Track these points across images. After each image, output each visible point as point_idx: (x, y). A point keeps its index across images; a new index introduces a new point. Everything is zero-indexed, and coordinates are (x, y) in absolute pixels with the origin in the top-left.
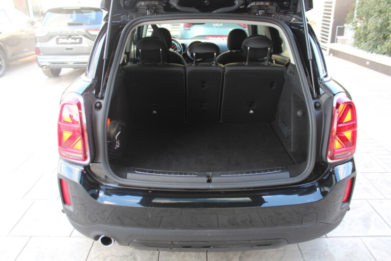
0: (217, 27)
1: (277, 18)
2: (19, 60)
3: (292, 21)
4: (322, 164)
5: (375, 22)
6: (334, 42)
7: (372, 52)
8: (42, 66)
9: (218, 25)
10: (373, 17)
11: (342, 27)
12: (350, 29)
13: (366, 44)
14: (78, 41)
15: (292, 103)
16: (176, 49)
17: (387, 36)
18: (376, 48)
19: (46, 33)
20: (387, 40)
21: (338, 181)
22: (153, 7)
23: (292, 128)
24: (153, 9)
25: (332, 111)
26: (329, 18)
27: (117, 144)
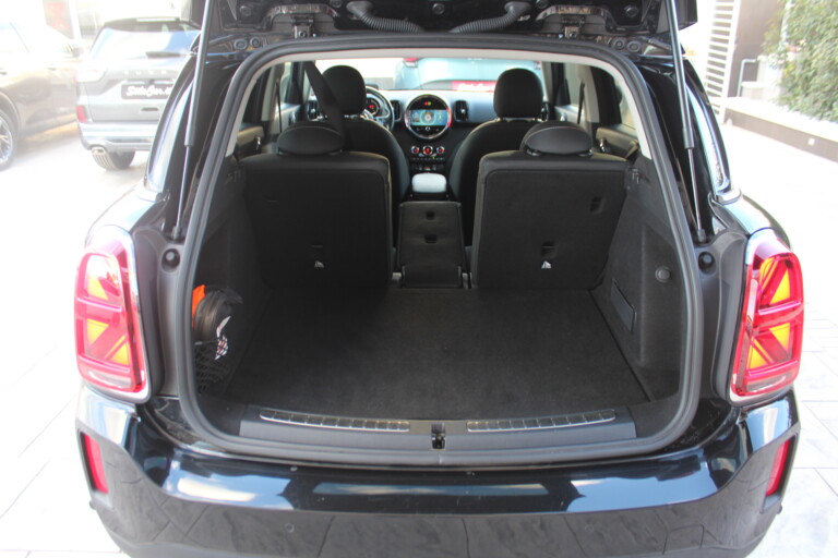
1: (610, 45)
3: (645, 54)
4: (716, 405)
6: (735, 95)
7: (821, 118)
8: (90, 147)
10: (824, 40)
11: (753, 61)
12: (771, 66)
13: (807, 99)
14: (169, 91)
15: (643, 249)
16: (379, 113)
18: (831, 108)
19: (100, 75)
21: (755, 447)
22: (307, 18)
23: (643, 311)
24: (308, 24)
25: (744, 274)
26: (726, 41)
27: (222, 348)
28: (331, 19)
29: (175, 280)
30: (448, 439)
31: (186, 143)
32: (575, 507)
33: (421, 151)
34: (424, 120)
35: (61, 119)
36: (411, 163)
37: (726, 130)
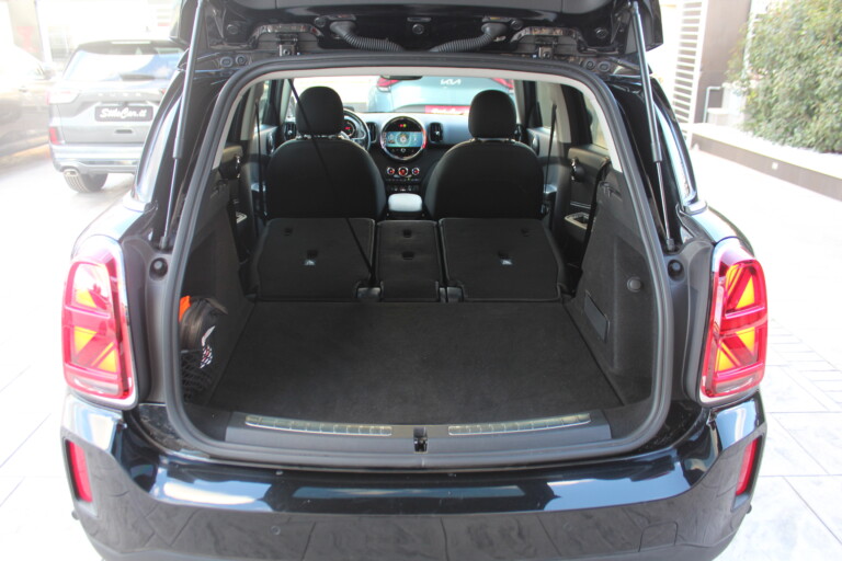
0: (450, 86)
1: (581, 65)
2: (17, 154)
3: (615, 73)
4: (686, 407)
5: (786, 80)
6: (701, 121)
7: (783, 143)
8: (63, 169)
9: (450, 81)
10: (784, 68)
11: (718, 88)
12: (734, 93)
13: (770, 125)
14: (143, 113)
15: (615, 261)
16: (355, 135)
17: (814, 109)
18: (792, 134)
19: (74, 97)
20: (815, 118)
21: (724, 447)
22: (292, 37)
23: (616, 320)
24: (293, 43)
25: (711, 281)
26: (692, 69)
27: (206, 357)
28: (315, 39)
29: (163, 288)
30: (429, 443)
31: (175, 155)
32: (551, 506)
33: (396, 172)
34: (399, 141)
35: (32, 141)
36: (386, 184)
37: (694, 153)
